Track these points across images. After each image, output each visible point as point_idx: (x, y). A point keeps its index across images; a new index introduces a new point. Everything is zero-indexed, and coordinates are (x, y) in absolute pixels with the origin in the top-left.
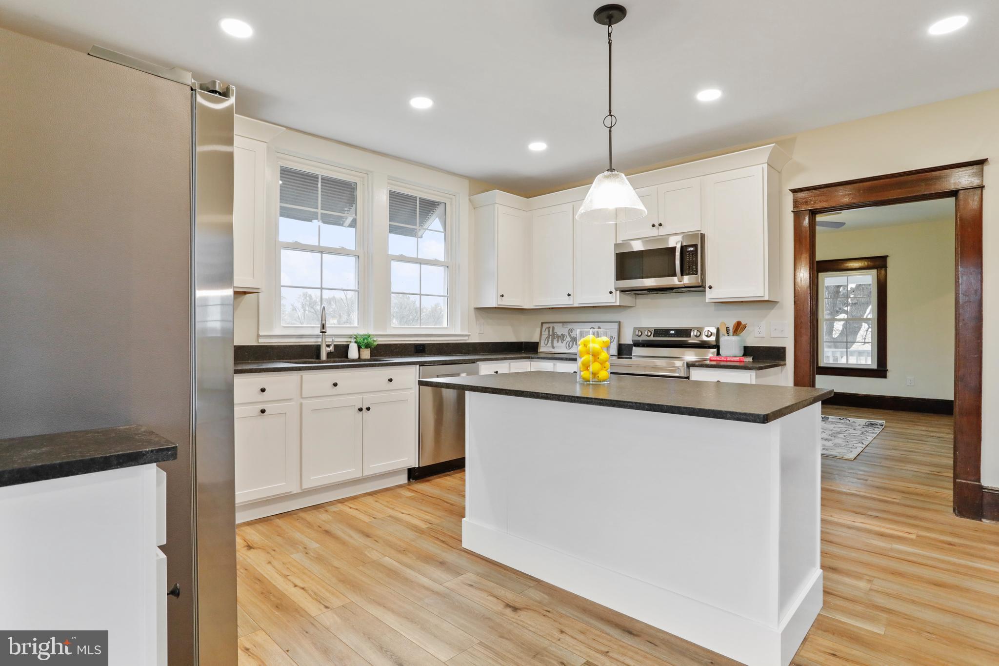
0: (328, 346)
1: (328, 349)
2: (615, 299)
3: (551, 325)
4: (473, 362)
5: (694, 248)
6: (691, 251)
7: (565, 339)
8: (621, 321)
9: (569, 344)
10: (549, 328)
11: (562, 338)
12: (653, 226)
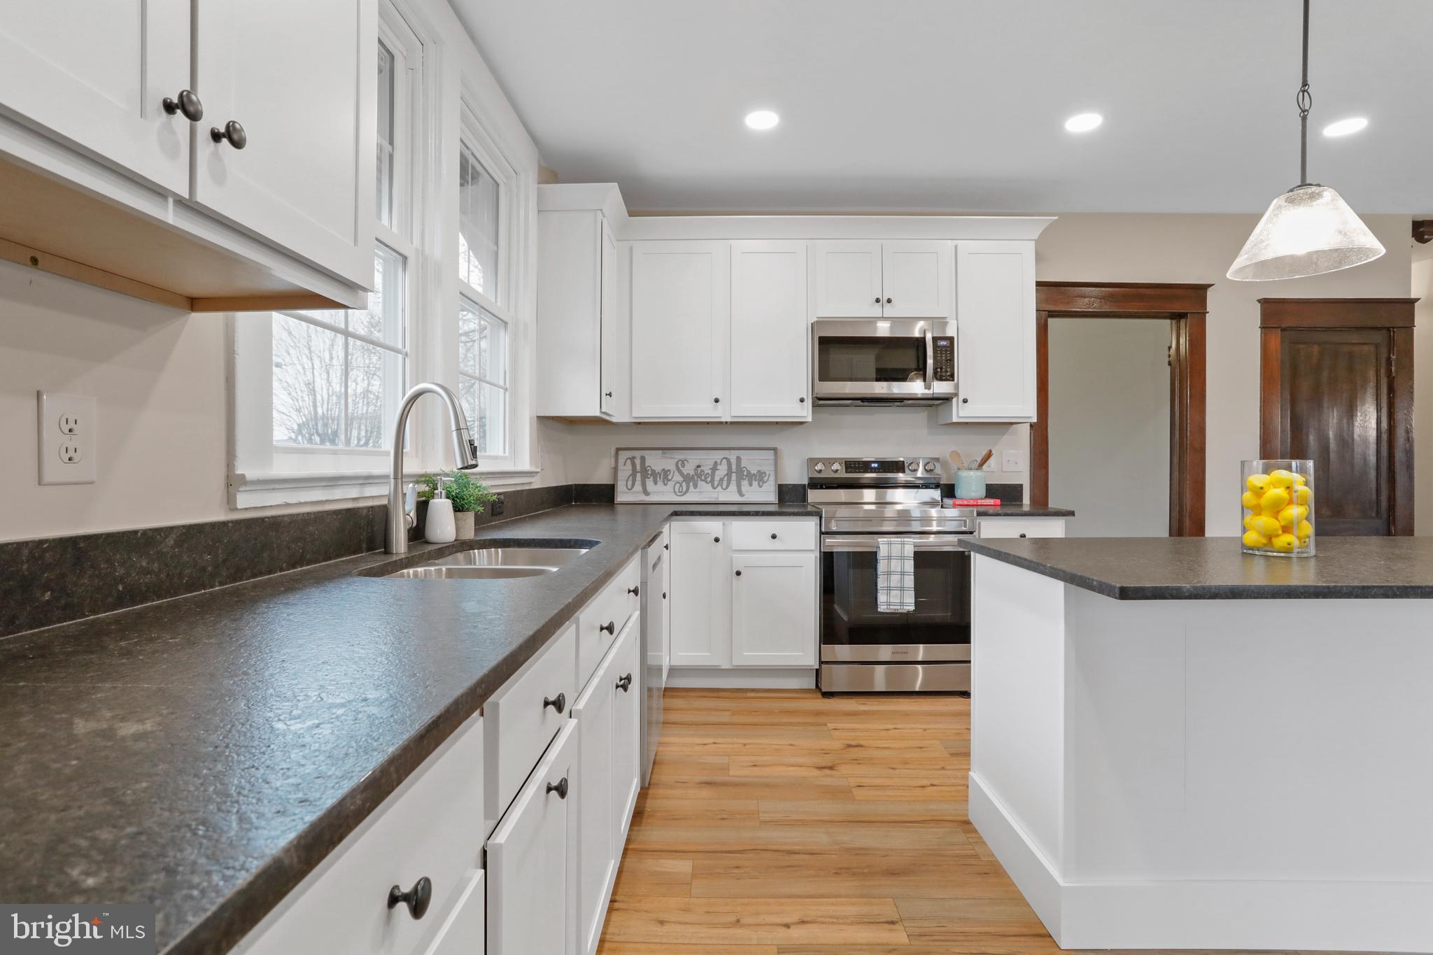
2: (805, 412)
3: (638, 454)
5: (949, 341)
6: (944, 346)
7: (670, 477)
8: (779, 448)
9: (681, 486)
10: (634, 458)
11: (665, 476)
12: (878, 301)
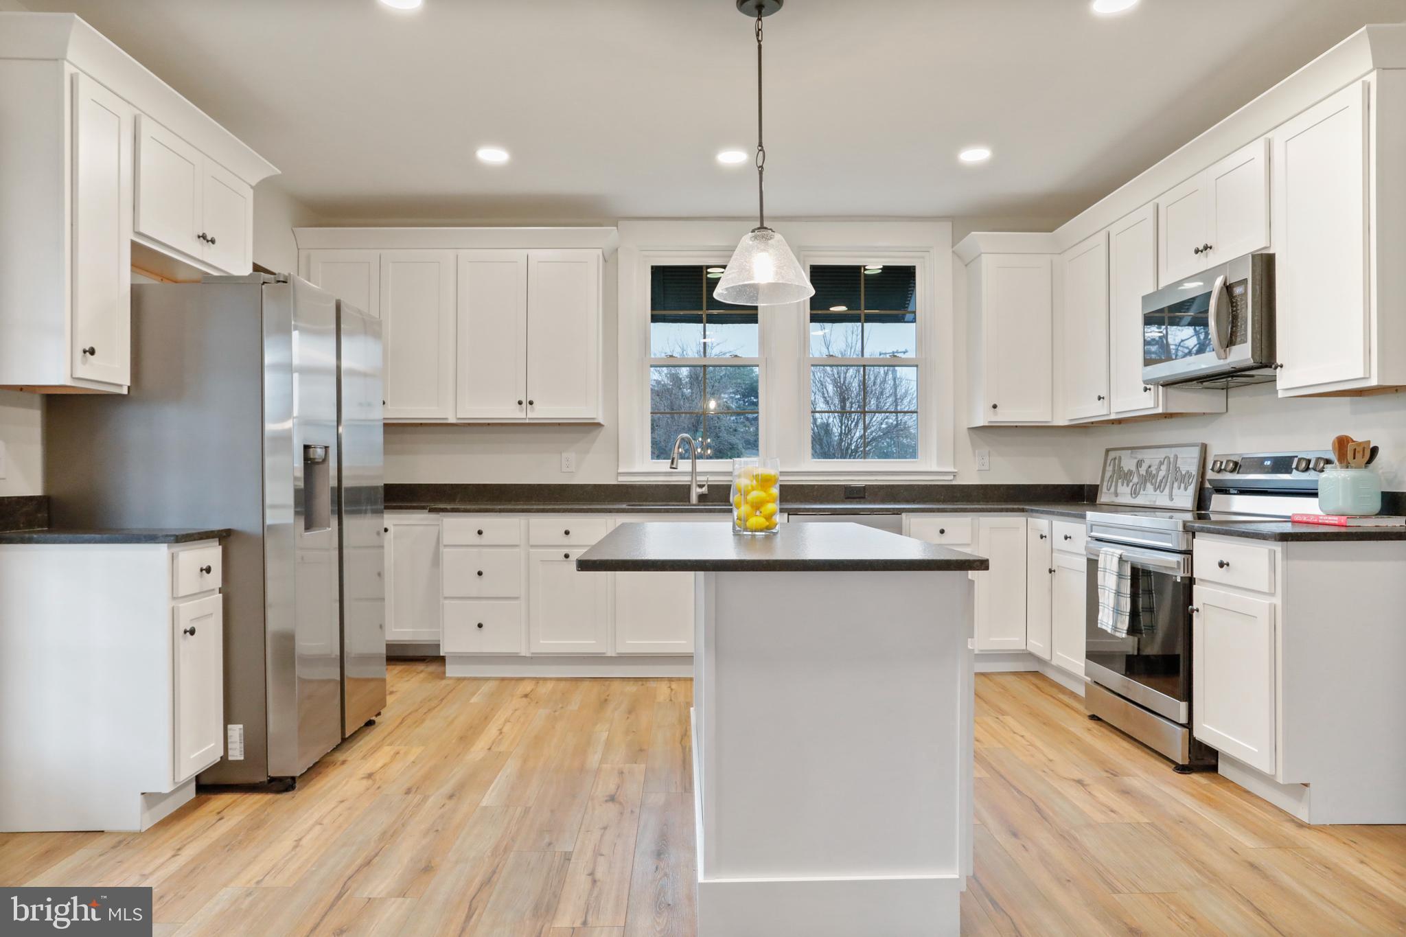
0: (701, 486)
1: (700, 490)
2: (1156, 401)
3: (1118, 454)
4: (898, 512)
5: (1243, 286)
6: (1240, 294)
7: (1131, 478)
9: (1136, 487)
11: (1128, 477)
12: (1197, 250)
